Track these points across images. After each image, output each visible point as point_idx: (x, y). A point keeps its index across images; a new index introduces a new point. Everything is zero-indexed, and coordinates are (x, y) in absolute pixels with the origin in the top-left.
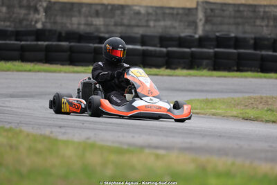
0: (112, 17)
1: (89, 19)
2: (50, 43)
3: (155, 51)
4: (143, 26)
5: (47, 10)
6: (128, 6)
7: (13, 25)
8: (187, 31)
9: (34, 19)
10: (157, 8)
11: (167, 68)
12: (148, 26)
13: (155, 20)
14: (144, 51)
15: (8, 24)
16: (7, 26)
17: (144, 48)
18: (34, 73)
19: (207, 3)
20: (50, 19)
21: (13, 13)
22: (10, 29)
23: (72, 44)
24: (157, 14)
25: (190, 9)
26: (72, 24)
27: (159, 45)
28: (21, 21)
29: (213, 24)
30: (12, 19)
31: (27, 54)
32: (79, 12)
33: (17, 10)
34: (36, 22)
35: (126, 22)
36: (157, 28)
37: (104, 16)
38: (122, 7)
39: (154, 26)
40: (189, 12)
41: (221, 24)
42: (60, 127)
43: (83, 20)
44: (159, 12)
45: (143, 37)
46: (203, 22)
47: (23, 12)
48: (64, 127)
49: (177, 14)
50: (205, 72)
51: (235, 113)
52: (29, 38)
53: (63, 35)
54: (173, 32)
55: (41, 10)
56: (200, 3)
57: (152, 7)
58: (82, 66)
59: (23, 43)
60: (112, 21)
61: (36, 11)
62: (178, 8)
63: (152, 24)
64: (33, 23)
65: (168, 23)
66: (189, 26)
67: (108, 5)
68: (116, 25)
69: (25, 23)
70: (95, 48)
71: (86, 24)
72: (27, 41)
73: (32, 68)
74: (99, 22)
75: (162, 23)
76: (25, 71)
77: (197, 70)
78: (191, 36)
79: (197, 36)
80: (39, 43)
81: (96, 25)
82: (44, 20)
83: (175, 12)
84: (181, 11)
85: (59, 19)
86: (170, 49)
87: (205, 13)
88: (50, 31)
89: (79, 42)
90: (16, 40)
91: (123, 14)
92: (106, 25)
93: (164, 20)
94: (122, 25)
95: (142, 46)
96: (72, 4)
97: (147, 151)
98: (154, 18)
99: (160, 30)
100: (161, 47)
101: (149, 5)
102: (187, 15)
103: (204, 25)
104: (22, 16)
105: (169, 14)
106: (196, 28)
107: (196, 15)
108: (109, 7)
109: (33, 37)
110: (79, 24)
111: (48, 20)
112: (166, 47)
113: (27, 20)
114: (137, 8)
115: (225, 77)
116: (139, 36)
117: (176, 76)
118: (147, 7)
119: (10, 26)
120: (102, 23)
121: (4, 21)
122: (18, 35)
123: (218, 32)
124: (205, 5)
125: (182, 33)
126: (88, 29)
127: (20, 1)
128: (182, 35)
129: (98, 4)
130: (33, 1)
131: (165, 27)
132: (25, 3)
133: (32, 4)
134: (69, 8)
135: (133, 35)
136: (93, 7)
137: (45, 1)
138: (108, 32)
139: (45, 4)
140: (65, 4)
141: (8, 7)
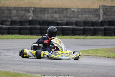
0: (63, 13)
1: (52, 15)
2: (32, 26)
3: (78, 28)
4: (76, 17)
5: (34, 11)
6: (69, 9)
7: (19, 18)
8: (95, 19)
9: (28, 16)
10: (82, 9)
12: (78, 17)
13: (81, 15)
14: (73, 28)
15: (17, 18)
16: (16, 19)
18: (23, 40)
20: (35, 15)
22: (18, 20)
25: (96, 9)
26: (45, 17)
28: (22, 17)
29: (107, 15)
30: (18, 16)
31: (22, 31)
32: (48, 12)
33: (20, 12)
34: (29, 17)
35: (68, 15)
36: (82, 18)
37: (59, 13)
38: (67, 9)
39: (81, 17)
40: (96, 10)
41: (111, 15)
43: (50, 15)
44: (83, 11)
45: (76, 22)
46: (102, 14)
47: (23, 12)
49: (91, 11)
50: (100, 37)
51: (105, 55)
52: (26, 24)
53: (41, 22)
54: (89, 19)
55: (31, 11)
56: (101, 6)
57: (80, 9)
60: (62, 15)
61: (29, 12)
62: (91, 9)
63: (80, 16)
65: (87, 15)
66: (96, 16)
67: (61, 8)
68: (64, 17)
69: (24, 17)
71: (51, 17)
74: (57, 16)
75: (84, 16)
76: (20, 39)
77: (97, 36)
78: (97, 21)
79: (100, 21)
81: (55, 17)
82: (32, 15)
83: (90, 10)
84: (93, 10)
85: (39, 15)
87: (103, 10)
88: (35, 20)
91: (67, 12)
92: (60, 17)
93: (85, 14)
94: (67, 17)
96: (45, 8)
98: (81, 13)
99: (84, 19)
102: (95, 12)
103: (103, 16)
104: (23, 14)
105: (87, 11)
106: (100, 17)
107: (99, 11)
108: (61, 9)
109: (28, 24)
110: (48, 17)
113: (25, 16)
114: (73, 9)
115: (108, 39)
116: (74, 22)
117: (86, 39)
118: (78, 9)
119: (18, 19)
120: (58, 16)
121: (15, 16)
122: (21, 23)
123: (109, 19)
124: (103, 7)
125: (93, 19)
126: (52, 19)
127: (22, 8)
128: (93, 20)
129: (56, 8)
130: (27, 7)
131: (86, 17)
132: (24, 9)
133: (27, 9)
134: (43, 10)
135: (72, 21)
136: (54, 9)
137: (33, 7)
138: (61, 20)
139: (33, 9)
140: (41, 8)
141: (17, 10)
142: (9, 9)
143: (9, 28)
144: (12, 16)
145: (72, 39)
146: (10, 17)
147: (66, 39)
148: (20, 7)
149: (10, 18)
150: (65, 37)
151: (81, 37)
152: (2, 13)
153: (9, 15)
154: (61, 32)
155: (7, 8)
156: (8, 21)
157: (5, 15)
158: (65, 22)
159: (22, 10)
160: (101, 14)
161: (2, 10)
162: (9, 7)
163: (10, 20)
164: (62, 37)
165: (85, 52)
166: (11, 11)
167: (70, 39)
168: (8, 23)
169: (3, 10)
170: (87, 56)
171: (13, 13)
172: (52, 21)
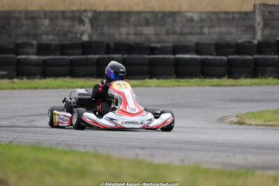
0: (164, 25)
1: (139, 28)
2: (101, 56)
3: (215, 60)
4: (197, 34)
5: (92, 21)
6: (180, 13)
7: (56, 39)
8: (244, 36)
9: (80, 31)
10: (210, 13)
11: (229, 78)
12: (202, 33)
15: (51, 37)
16: (51, 40)
17: (203, 57)
19: (265, 5)
20: (97, 30)
21: (57, 26)
22: (54, 42)
23: (125, 56)
25: (246, 13)
26: (120, 34)
27: (215, 53)
28: (65, 34)
29: (272, 28)
30: (55, 33)
32: (128, 21)
33: (60, 22)
34: (82, 34)
35: (178, 29)
36: (211, 34)
37: (154, 25)
38: (173, 14)
39: (209, 33)
40: (246, 16)
43: (132, 30)
44: (213, 17)
45: (197, 44)
46: (261, 26)
47: (67, 23)
49: (233, 19)
50: (270, 80)
53: (112, 46)
54: (229, 38)
55: (87, 21)
56: (257, 6)
57: (205, 13)
58: (138, 79)
59: (72, 57)
60: (163, 30)
61: (81, 22)
62: (233, 13)
63: (206, 30)
64: (79, 35)
65: (224, 29)
66: (246, 31)
67: (159, 12)
68: (167, 33)
69: (70, 35)
70: (150, 59)
71: (136, 34)
73: (84, 84)
74: (149, 31)
75: (217, 30)
76: (78, 87)
77: (262, 78)
78: (249, 42)
79: (256, 42)
80: (90, 56)
81: (146, 35)
82: (90, 31)
83: (231, 17)
84: (237, 16)
85: (106, 30)
87: (263, 16)
88: (97, 43)
89: (129, 54)
90: (62, 54)
91: (174, 21)
92: (157, 34)
93: (219, 26)
94: (174, 33)
96: (120, 13)
97: (259, 173)
98: (208, 24)
99: (215, 37)
101: (203, 10)
102: (244, 19)
103: (263, 30)
104: (66, 29)
105: (225, 19)
106: (254, 33)
107: (254, 19)
108: (160, 15)
109: (79, 51)
110: (128, 34)
111: (94, 32)
112: (227, 55)
113: (72, 32)
114: (189, 14)
116: (193, 44)
117: (240, 85)
118: (200, 13)
119: (53, 40)
120: (152, 32)
121: (47, 34)
122: (63, 49)
123: (278, 36)
124: (262, 8)
125: (240, 39)
126: (138, 39)
127: (63, 12)
128: (240, 41)
129: (147, 12)
130: (77, 11)
131: (221, 33)
132: (68, 14)
133: (77, 15)
134: (117, 17)
135: (187, 44)
136: (143, 15)
137: (91, 11)
138: (159, 42)
139: (90, 15)
140: (111, 13)
141: (51, 19)
142: (32, 17)
143: (44, 61)
144: (40, 33)
145: (204, 86)
146: (35, 36)
147: (190, 86)
148: (60, 11)
149: (34, 39)
150: (187, 82)
151: (225, 81)
152: (16, 26)
153: (32, 31)
154: (174, 70)
155: (27, 12)
156: (32, 45)
157: (23, 30)
158: (171, 45)
159: (65, 18)
160: (259, 24)
161: (14, 18)
162: (32, 12)
163: (35, 42)
164: (178, 82)
165: (256, 118)
166: (39, 21)
167: (199, 86)
168: (30, 50)
169: (18, 19)
170: (266, 126)
171: (43, 25)
172: (139, 44)
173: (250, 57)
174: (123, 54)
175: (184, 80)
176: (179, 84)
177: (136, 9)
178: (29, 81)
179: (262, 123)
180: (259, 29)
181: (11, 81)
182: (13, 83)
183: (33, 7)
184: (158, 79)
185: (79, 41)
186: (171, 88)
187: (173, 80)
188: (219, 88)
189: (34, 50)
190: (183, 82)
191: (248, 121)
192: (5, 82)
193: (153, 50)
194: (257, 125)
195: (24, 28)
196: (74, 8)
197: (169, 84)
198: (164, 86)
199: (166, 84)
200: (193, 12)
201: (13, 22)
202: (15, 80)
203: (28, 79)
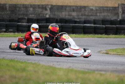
0: (81, 11)
1: (70, 13)
3: (100, 27)
4: (94, 16)
5: (51, 9)
6: (88, 7)
7: (35, 16)
8: (114, 17)
9: (45, 13)
10: (100, 7)
11: (105, 34)
12: (97, 15)
14: (95, 27)
15: (33, 16)
16: (33, 17)
17: (95, 25)
19: (123, 4)
20: (52, 13)
21: (36, 11)
22: (34, 18)
23: (62, 24)
24: (100, 10)
25: (115, 8)
26: (62, 15)
27: (102, 24)
28: (39, 14)
30: (35, 14)
32: (65, 9)
33: (37, 9)
34: (46, 15)
35: (86, 14)
36: (101, 16)
37: (77, 11)
38: (85, 7)
39: (99, 16)
42: (57, 62)
43: (67, 13)
44: (101, 9)
45: (94, 20)
46: (121, 13)
47: (40, 10)
48: (59, 62)
49: (110, 10)
50: (123, 36)
53: (58, 20)
54: (108, 18)
55: (48, 9)
56: (120, 5)
57: (98, 7)
59: (40, 24)
60: (80, 14)
61: (46, 9)
62: (110, 7)
63: (98, 14)
65: (106, 14)
66: (115, 15)
67: (79, 6)
68: (82, 15)
69: (41, 15)
70: (73, 26)
71: (69, 15)
72: (42, 23)
74: (74, 14)
75: (103, 14)
77: (119, 35)
78: (116, 20)
79: (119, 20)
81: (73, 15)
82: (49, 13)
84: (111, 9)
85: (56, 13)
86: (106, 26)
87: (122, 9)
88: (53, 18)
89: (66, 23)
90: (37, 23)
91: (85, 10)
92: (78, 15)
93: (104, 13)
94: (85, 15)
95: (94, 24)
96: (62, 6)
97: (96, 72)
98: (99, 12)
99: (102, 17)
100: (103, 25)
102: (114, 10)
103: (122, 15)
104: (39, 12)
105: (106, 10)
106: (118, 16)
107: (118, 10)
108: (79, 7)
109: (45, 22)
110: (66, 15)
111: (51, 14)
112: (105, 25)
113: (42, 14)
114: (91, 7)
116: (92, 20)
117: (110, 38)
118: (96, 7)
119: (34, 17)
120: (76, 14)
121: (32, 14)
122: (38, 21)
124: (122, 5)
125: (112, 18)
127: (39, 5)
128: (112, 19)
129: (74, 6)
130: (45, 5)
131: (104, 16)
132: (41, 6)
133: (44, 6)
134: (61, 8)
135: (90, 20)
136: (72, 7)
137: (50, 5)
138: (79, 19)
139: (50, 7)
140: (59, 6)
141: (34, 8)
142: (26, 7)
144: (29, 13)
145: (95, 38)
146: (27, 15)
147: (89, 37)
148: (37, 5)
151: (104, 36)
152: (19, 11)
153: (25, 13)
154: (82, 31)
155: (23, 5)
156: (25, 19)
157: (22, 13)
158: (83, 20)
159: (39, 8)
161: (18, 7)
162: (26, 5)
163: (26, 18)
165: (113, 51)
166: (28, 9)
167: (93, 37)
168: (24, 21)
169: (20, 8)
170: (117, 55)
171: (30, 10)
172: (70, 19)
173: (115, 26)
174: (61, 23)
175: (86, 35)
176: (84, 36)
177: (69, 4)
178: (22, 34)
179: (115, 53)
180: (120, 14)
181: (14, 34)
182: (15, 34)
183: (26, 3)
184: (76, 34)
185: (45, 18)
186: (81, 38)
187: (82, 35)
188: (101, 39)
189: (26, 21)
190: (86, 36)
191: (110, 53)
192: (12, 34)
193: (76, 22)
194: (113, 54)
195: (22, 11)
196: (44, 4)
197: (80, 37)
198: (78, 37)
199: (79, 37)
200: (93, 7)
201: (18, 9)
202: (16, 33)
203: (22, 33)
